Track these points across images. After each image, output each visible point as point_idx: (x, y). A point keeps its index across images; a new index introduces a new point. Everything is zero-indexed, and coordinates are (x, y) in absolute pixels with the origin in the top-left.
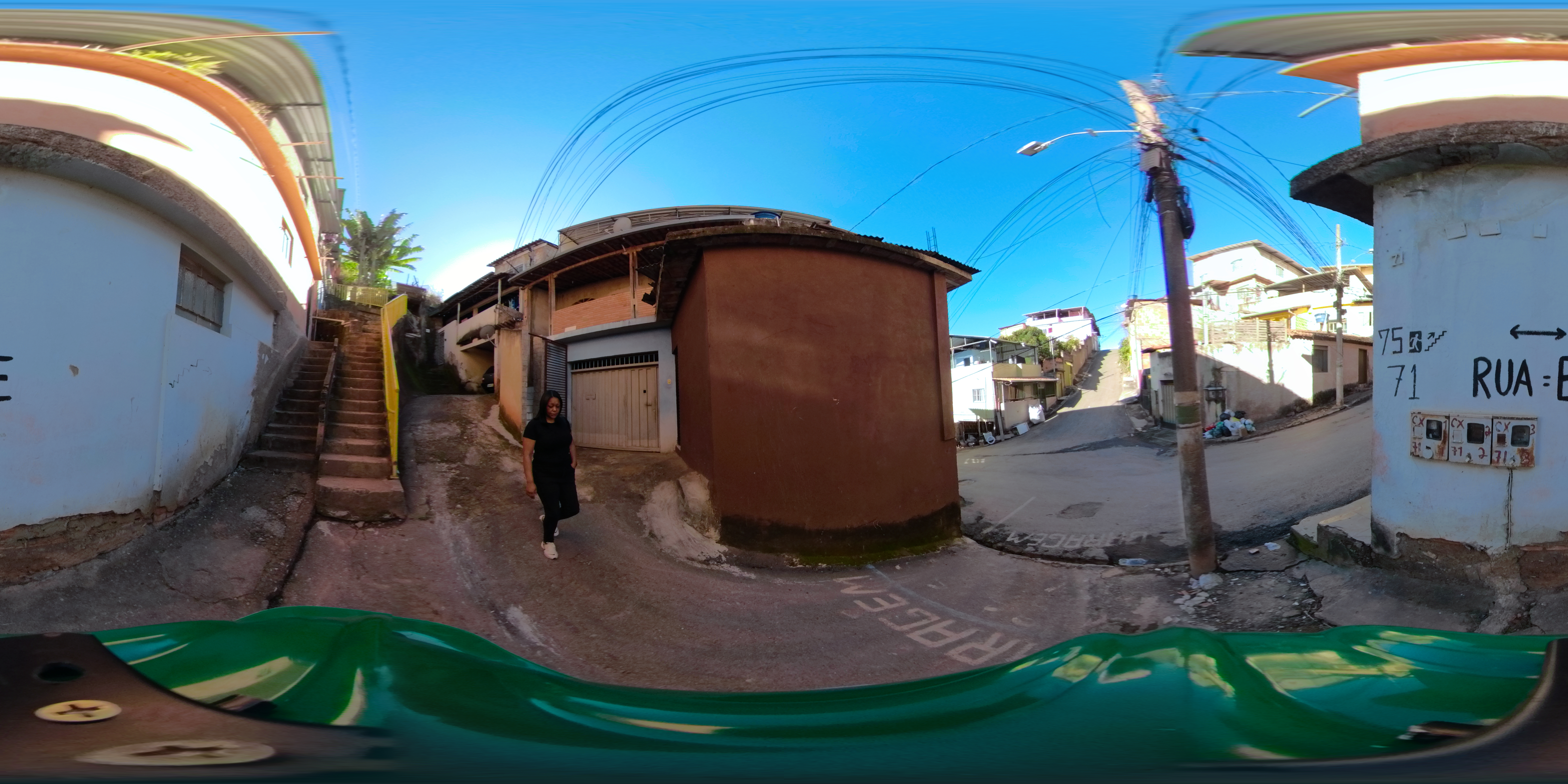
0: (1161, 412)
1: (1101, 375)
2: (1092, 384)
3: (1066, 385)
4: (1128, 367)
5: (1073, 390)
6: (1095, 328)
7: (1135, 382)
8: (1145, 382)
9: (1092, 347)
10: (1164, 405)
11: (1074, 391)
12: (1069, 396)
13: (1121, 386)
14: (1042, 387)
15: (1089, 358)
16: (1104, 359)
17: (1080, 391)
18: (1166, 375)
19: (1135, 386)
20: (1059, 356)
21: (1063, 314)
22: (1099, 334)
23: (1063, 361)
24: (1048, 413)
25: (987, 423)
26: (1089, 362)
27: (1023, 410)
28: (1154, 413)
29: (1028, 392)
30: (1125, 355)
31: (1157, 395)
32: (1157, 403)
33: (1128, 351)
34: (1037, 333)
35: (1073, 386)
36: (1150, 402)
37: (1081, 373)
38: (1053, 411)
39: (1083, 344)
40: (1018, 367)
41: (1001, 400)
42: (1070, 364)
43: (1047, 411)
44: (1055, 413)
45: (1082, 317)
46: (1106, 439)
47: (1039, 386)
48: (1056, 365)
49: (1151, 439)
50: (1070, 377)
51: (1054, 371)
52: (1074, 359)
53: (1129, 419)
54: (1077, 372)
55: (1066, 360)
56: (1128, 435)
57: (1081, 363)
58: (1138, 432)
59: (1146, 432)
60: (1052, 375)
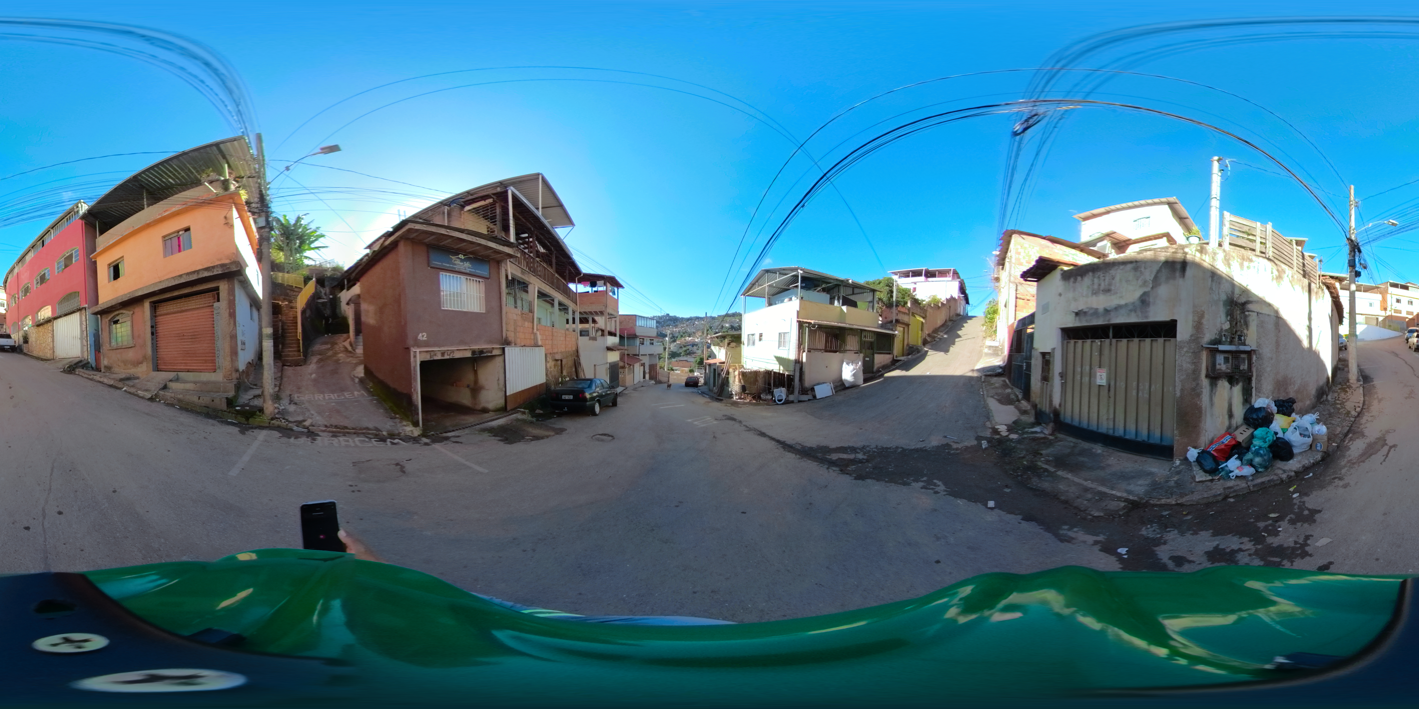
1: (959, 338)
3: (912, 343)
4: (994, 328)
6: (963, 290)
7: (1000, 347)
8: (1021, 338)
9: (955, 309)
11: (918, 351)
14: (874, 339)
15: (949, 320)
17: (927, 352)
18: (1079, 313)
19: (1000, 353)
21: (930, 274)
23: (910, 312)
24: (870, 374)
25: (785, 375)
26: (949, 324)
27: (837, 367)
28: (1038, 398)
30: (992, 316)
34: (890, 283)
35: (919, 345)
36: (1030, 378)
37: (935, 333)
38: (880, 373)
39: (945, 303)
40: (841, 309)
41: (804, 348)
42: (922, 320)
43: (873, 372)
44: (882, 376)
45: (950, 279)
46: (919, 446)
47: (865, 337)
48: (897, 314)
49: (1033, 468)
50: (920, 335)
51: (894, 322)
52: (928, 315)
53: (985, 401)
54: (930, 331)
55: (914, 312)
56: (975, 443)
57: (939, 322)
58: (998, 437)
59: (1019, 441)
60: (891, 327)
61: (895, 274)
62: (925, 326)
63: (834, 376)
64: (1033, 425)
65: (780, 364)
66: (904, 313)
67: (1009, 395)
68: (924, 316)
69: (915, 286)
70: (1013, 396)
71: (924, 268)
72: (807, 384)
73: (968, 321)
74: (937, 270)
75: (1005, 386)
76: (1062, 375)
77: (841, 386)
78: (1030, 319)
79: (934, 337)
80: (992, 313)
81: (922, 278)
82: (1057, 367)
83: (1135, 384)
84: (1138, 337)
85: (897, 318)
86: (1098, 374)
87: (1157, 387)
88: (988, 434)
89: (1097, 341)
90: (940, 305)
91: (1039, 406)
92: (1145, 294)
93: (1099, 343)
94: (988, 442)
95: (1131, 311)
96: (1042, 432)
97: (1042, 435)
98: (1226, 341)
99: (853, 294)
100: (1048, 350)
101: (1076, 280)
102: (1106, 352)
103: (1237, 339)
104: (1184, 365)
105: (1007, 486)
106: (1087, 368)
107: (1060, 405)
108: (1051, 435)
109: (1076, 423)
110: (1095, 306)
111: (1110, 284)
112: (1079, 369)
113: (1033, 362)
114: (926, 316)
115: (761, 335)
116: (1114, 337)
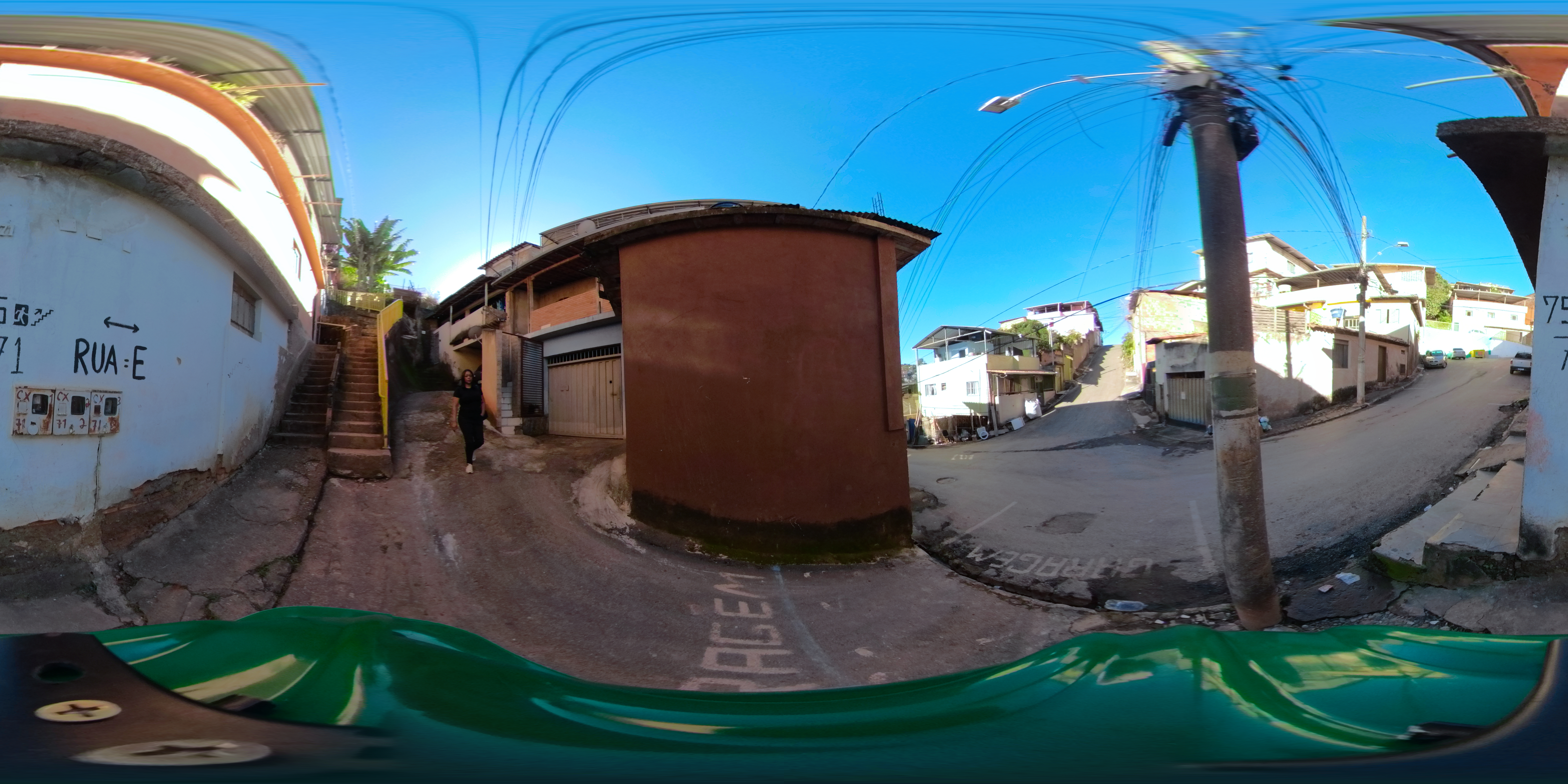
0: (1166, 408)
1: (1102, 369)
2: (1093, 379)
3: (1066, 379)
4: (1131, 361)
5: (1072, 384)
6: (1098, 323)
7: (1138, 376)
8: (1149, 376)
9: (1094, 342)
10: (1169, 400)
11: (1074, 386)
12: (1068, 391)
13: (1123, 381)
14: (1040, 380)
15: (1090, 353)
16: (1106, 354)
17: (1080, 385)
18: (1172, 367)
19: (1138, 381)
20: (1059, 349)
21: (1065, 308)
22: (1101, 329)
23: (1063, 354)
24: (1045, 407)
25: (981, 417)
26: (1091, 356)
27: (1018, 405)
28: (1159, 409)
29: (1025, 385)
30: (1128, 349)
31: (1162, 390)
32: (1162, 398)
33: (1131, 345)
34: (1038, 328)
35: (1073, 380)
36: (1155, 398)
37: (1082, 368)
38: (1053, 405)
39: (1086, 338)
40: (1013, 359)
41: (996, 394)
44: (1056, 407)
45: (1084, 311)
47: (1034, 379)
48: (1055, 357)
49: (1155, 435)
50: (1072, 372)
51: (1052, 365)
52: (1075, 351)
53: (1130, 414)
54: (1078, 367)
55: (1066, 352)
56: (1129, 431)
57: (1084, 357)
58: (1141, 428)
60: (1050, 369)
61: (1031, 310)
62: (1073, 363)
63: (1019, 411)
64: (1158, 423)
65: (972, 409)
66: (1059, 355)
68: (1072, 354)
69: (1052, 321)
70: (1147, 410)
71: (1059, 303)
73: (1107, 352)
75: (1142, 404)
76: (1169, 396)
78: (1152, 365)
81: (1057, 313)
82: (1166, 392)
84: (1196, 378)
85: (1054, 360)
86: (1183, 394)
90: (1082, 342)
91: (1160, 414)
93: (1180, 380)
94: (1136, 430)
95: (1189, 366)
97: (1161, 427)
99: (1016, 342)
100: (1161, 383)
101: (1172, 349)
102: (1184, 384)
105: (1143, 440)
106: (1178, 392)
107: (1169, 411)
108: (1165, 426)
109: (1176, 418)
110: (1179, 363)
111: (1183, 354)
112: (1175, 393)
113: (1156, 389)
115: (943, 385)
116: (1186, 378)
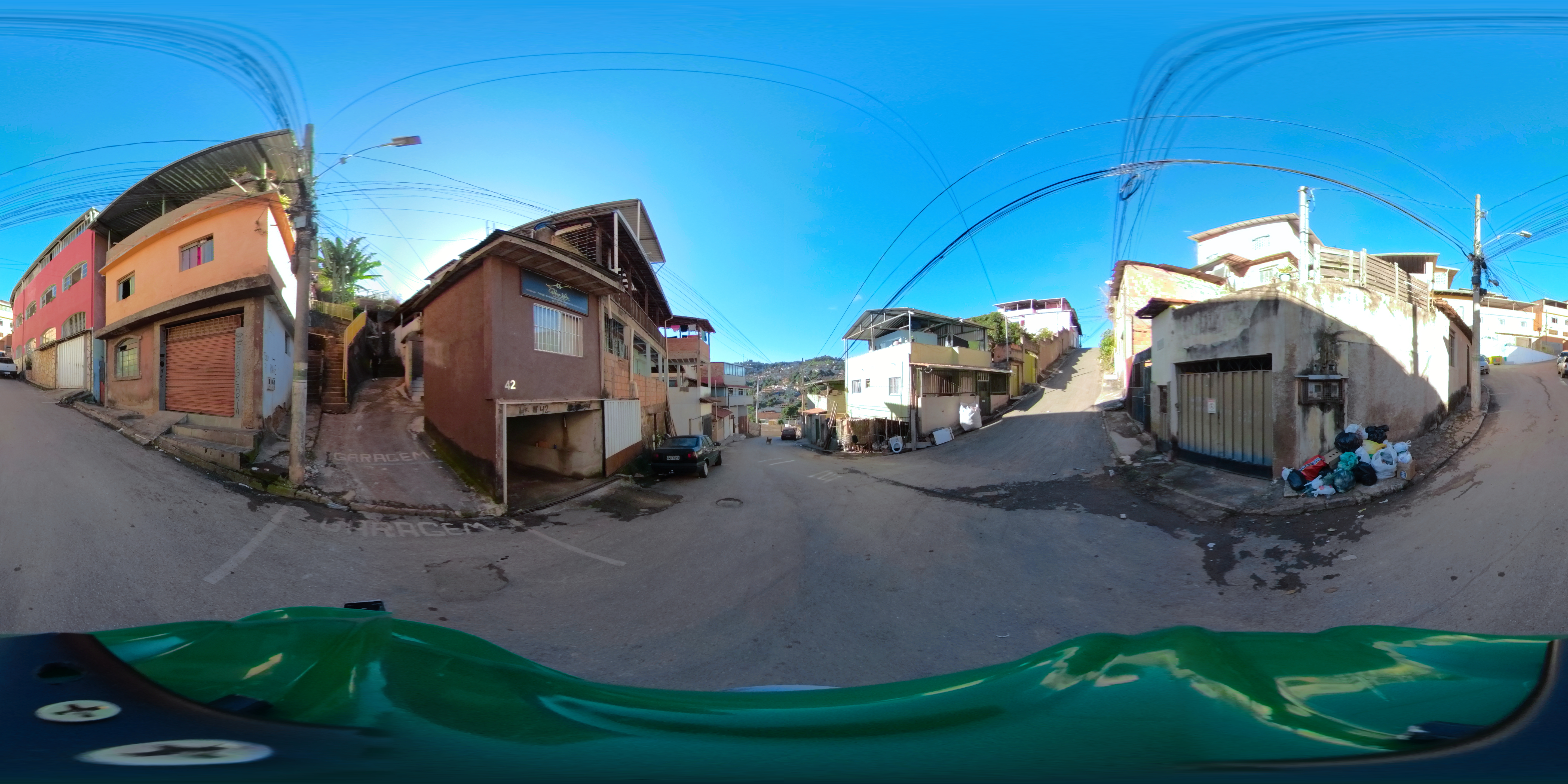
2: (1061, 382)
3: (1024, 381)
4: (1112, 361)
5: (1034, 388)
6: (1074, 321)
7: (1119, 380)
8: (1139, 372)
12: (1025, 396)
14: (988, 380)
15: (1063, 354)
16: (1081, 356)
17: (1043, 390)
18: (1190, 352)
19: (1119, 387)
21: (1039, 305)
22: (1079, 330)
23: (1022, 350)
25: (899, 422)
26: (1063, 358)
27: (951, 410)
28: (1155, 428)
29: (966, 385)
30: (1108, 349)
31: (1165, 395)
35: (1036, 384)
36: (1149, 410)
37: (1049, 369)
38: (998, 415)
39: (1057, 336)
40: (953, 350)
41: (919, 393)
42: (1035, 356)
43: (990, 414)
44: (1000, 417)
45: (1060, 309)
46: (1053, 478)
47: (980, 378)
48: (1011, 352)
49: (1155, 489)
50: (1034, 373)
51: (1008, 360)
52: (1041, 351)
53: (1107, 435)
54: (1044, 368)
55: (1027, 348)
56: (1103, 472)
57: (1052, 357)
58: (1123, 466)
59: (1141, 468)
60: (1005, 366)
61: (1001, 307)
62: (1039, 362)
63: (951, 420)
64: (1155, 454)
65: (892, 411)
66: (1018, 351)
67: (1130, 428)
68: (1037, 352)
69: (1023, 319)
70: (1134, 429)
71: (1032, 300)
72: (924, 430)
73: (1083, 354)
74: (1046, 301)
75: (1127, 420)
76: (1178, 406)
77: (959, 430)
78: (1146, 355)
79: (1049, 374)
80: (1108, 344)
81: (1031, 310)
82: (1173, 399)
83: (1240, 411)
84: (1241, 370)
85: (1011, 356)
86: (1209, 403)
87: (1258, 414)
88: (1114, 464)
89: (1207, 374)
90: (1052, 339)
91: (1159, 436)
92: (1245, 331)
93: (1209, 376)
94: (1115, 471)
95: (1233, 347)
96: (1162, 460)
97: (1163, 462)
98: (1317, 371)
99: (962, 332)
100: (1165, 384)
101: (1186, 318)
102: (1215, 384)
103: (1328, 369)
104: (1279, 394)
105: (1134, 503)
106: (1199, 398)
107: (1178, 433)
108: (1170, 461)
109: (1192, 449)
110: (1203, 343)
111: (1215, 323)
112: (1192, 400)
113: (1152, 395)
114: (1039, 351)
115: (868, 381)
116: (1221, 370)
